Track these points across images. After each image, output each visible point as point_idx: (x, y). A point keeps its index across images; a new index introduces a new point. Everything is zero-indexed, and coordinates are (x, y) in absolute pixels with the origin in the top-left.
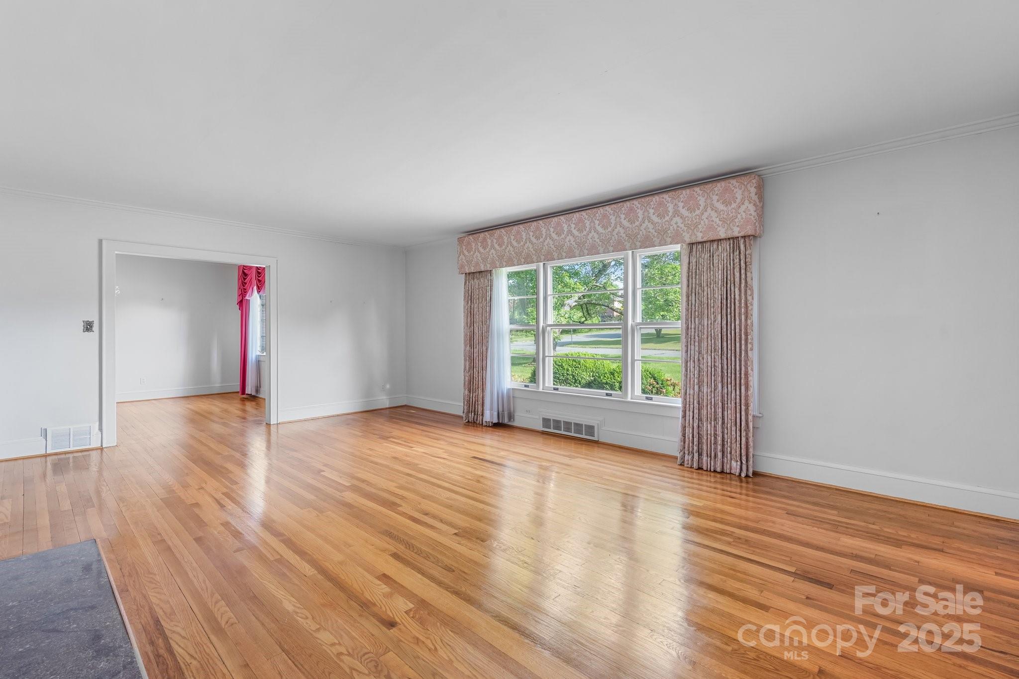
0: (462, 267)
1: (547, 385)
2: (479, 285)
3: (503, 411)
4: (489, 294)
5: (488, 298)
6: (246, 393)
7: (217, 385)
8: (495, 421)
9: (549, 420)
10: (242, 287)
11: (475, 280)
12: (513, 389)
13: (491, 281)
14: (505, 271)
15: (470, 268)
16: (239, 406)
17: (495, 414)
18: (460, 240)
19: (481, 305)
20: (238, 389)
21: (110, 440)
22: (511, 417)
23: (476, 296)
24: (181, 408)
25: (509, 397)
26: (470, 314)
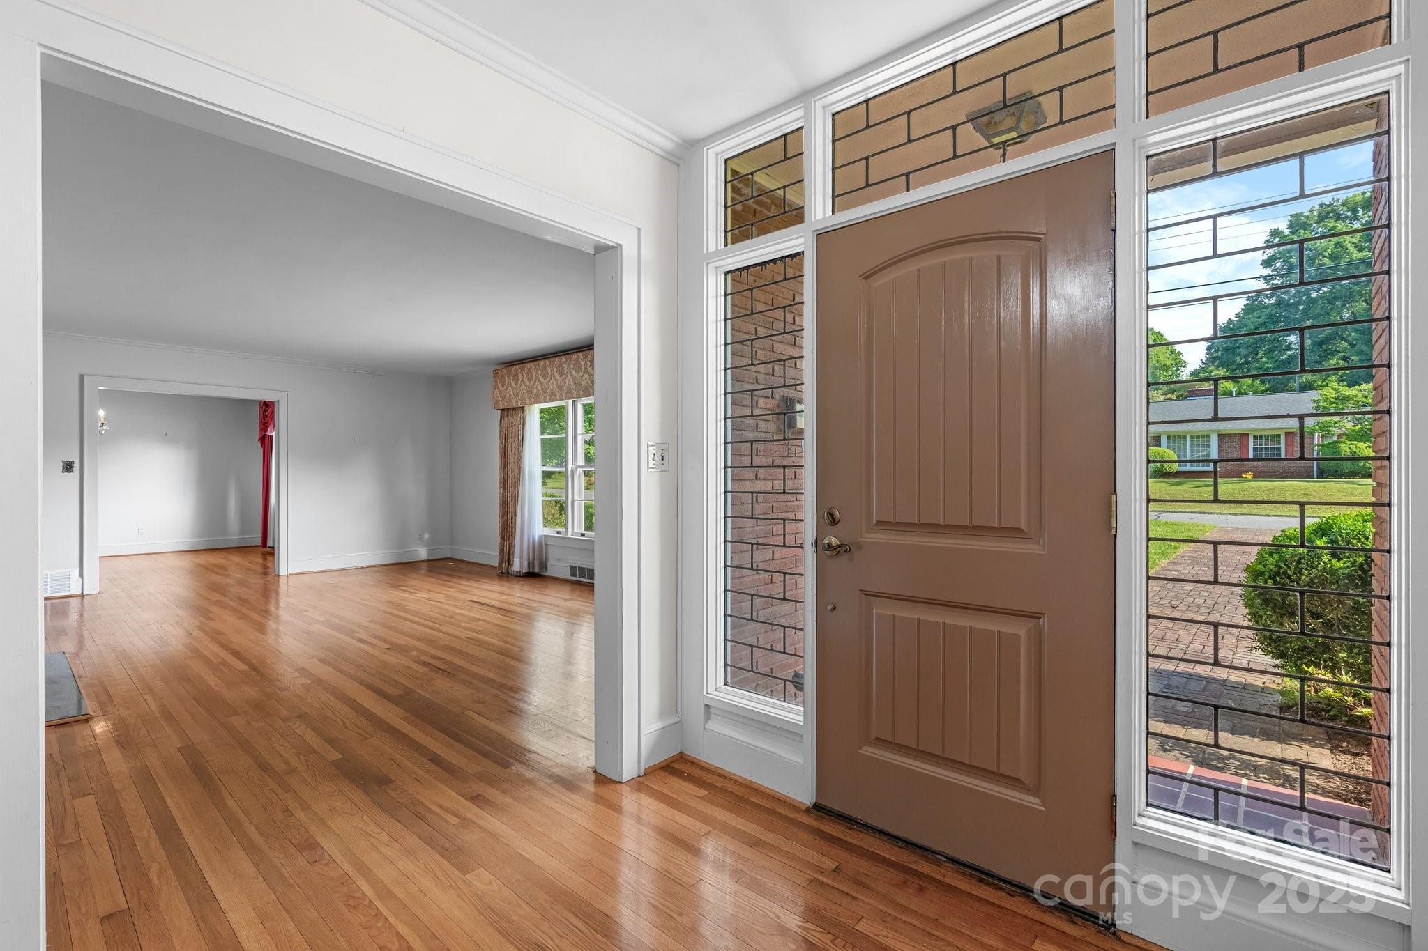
0: (496, 403)
1: (575, 531)
2: (512, 423)
3: (534, 559)
4: (521, 432)
5: (520, 438)
6: (268, 545)
7: (234, 537)
8: (525, 570)
9: (576, 567)
10: (263, 421)
11: (509, 418)
12: (545, 536)
13: (524, 419)
14: (537, 408)
15: (503, 404)
16: (259, 560)
17: (526, 563)
18: (495, 372)
19: (513, 444)
20: (260, 543)
21: (92, 585)
22: (544, 565)
23: (510, 435)
24: (186, 561)
25: (540, 544)
26: (505, 454)
